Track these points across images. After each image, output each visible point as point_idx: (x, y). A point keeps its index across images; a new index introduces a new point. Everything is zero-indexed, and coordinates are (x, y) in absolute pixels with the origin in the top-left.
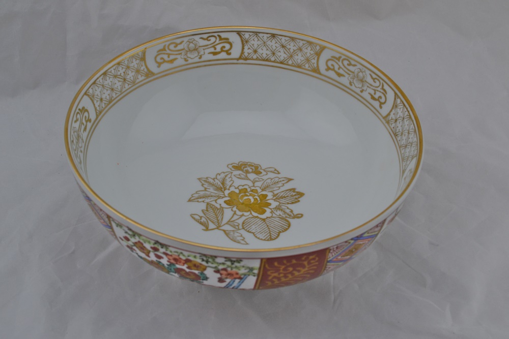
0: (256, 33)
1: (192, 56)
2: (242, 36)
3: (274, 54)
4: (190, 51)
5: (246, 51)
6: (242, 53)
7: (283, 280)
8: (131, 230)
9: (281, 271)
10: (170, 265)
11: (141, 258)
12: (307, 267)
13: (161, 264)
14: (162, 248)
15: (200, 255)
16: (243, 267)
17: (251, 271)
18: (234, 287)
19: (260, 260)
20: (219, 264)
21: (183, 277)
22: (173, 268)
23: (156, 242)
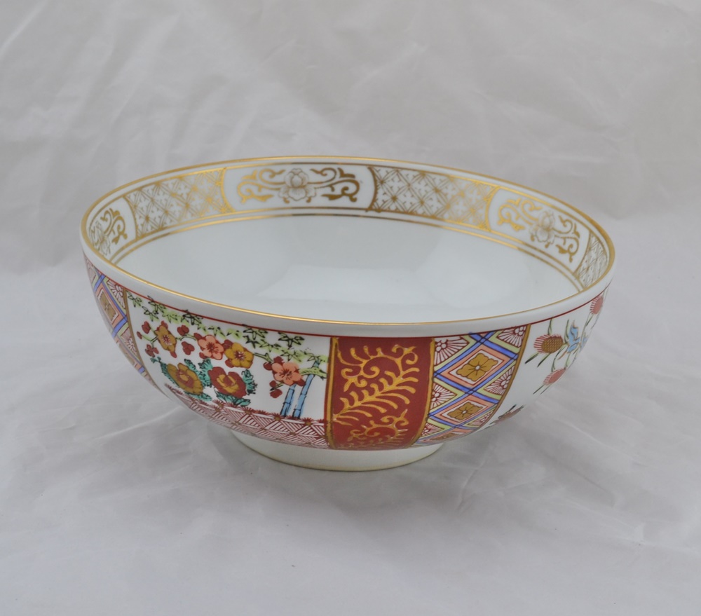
0: (397, 170)
1: (297, 197)
2: (376, 172)
3: (422, 203)
4: (295, 187)
5: (380, 197)
6: (374, 200)
7: (368, 398)
8: (153, 301)
9: (362, 373)
10: (203, 363)
11: (165, 368)
12: (402, 373)
13: (191, 368)
14: (193, 324)
15: (244, 328)
16: (305, 353)
17: (316, 365)
18: (295, 410)
19: (329, 338)
20: (270, 347)
21: (222, 393)
22: (206, 371)
23: (185, 313)
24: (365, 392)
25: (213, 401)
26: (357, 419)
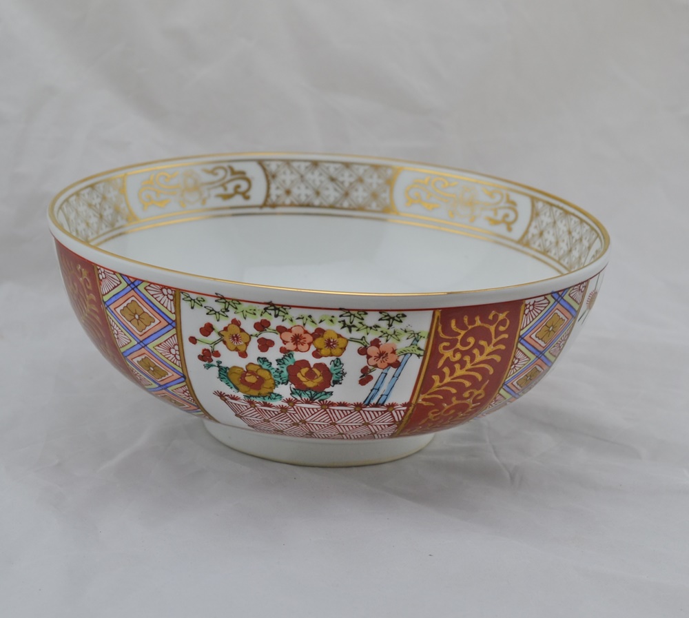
0: (288, 162)
1: (191, 200)
2: (266, 167)
3: (318, 193)
4: (188, 190)
5: (274, 192)
7: (459, 372)
8: (223, 298)
9: (458, 346)
10: (282, 359)
11: (224, 373)
12: (494, 341)
13: (265, 366)
14: (276, 316)
15: (341, 312)
16: (406, 331)
17: (415, 342)
18: (382, 395)
19: (431, 312)
20: (369, 329)
21: (300, 388)
22: (285, 367)
23: (267, 306)
24: (457, 366)
25: (284, 401)
26: (441, 397)
